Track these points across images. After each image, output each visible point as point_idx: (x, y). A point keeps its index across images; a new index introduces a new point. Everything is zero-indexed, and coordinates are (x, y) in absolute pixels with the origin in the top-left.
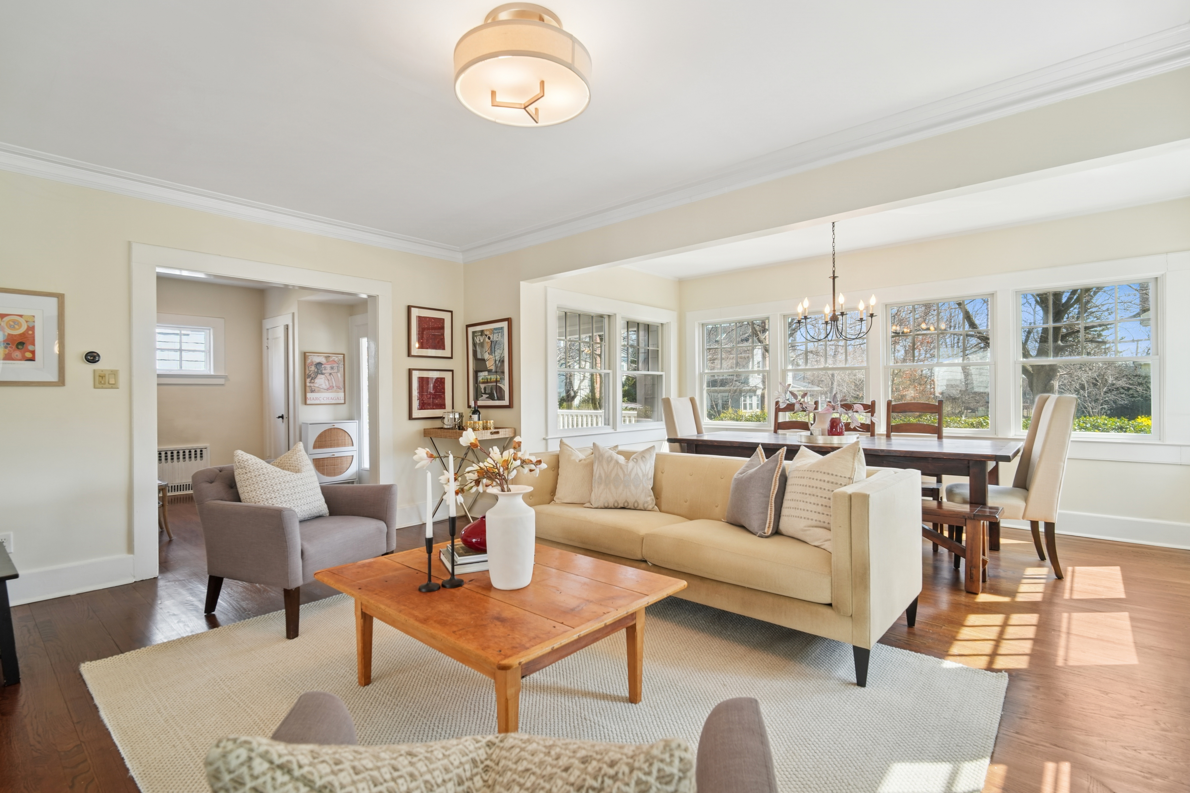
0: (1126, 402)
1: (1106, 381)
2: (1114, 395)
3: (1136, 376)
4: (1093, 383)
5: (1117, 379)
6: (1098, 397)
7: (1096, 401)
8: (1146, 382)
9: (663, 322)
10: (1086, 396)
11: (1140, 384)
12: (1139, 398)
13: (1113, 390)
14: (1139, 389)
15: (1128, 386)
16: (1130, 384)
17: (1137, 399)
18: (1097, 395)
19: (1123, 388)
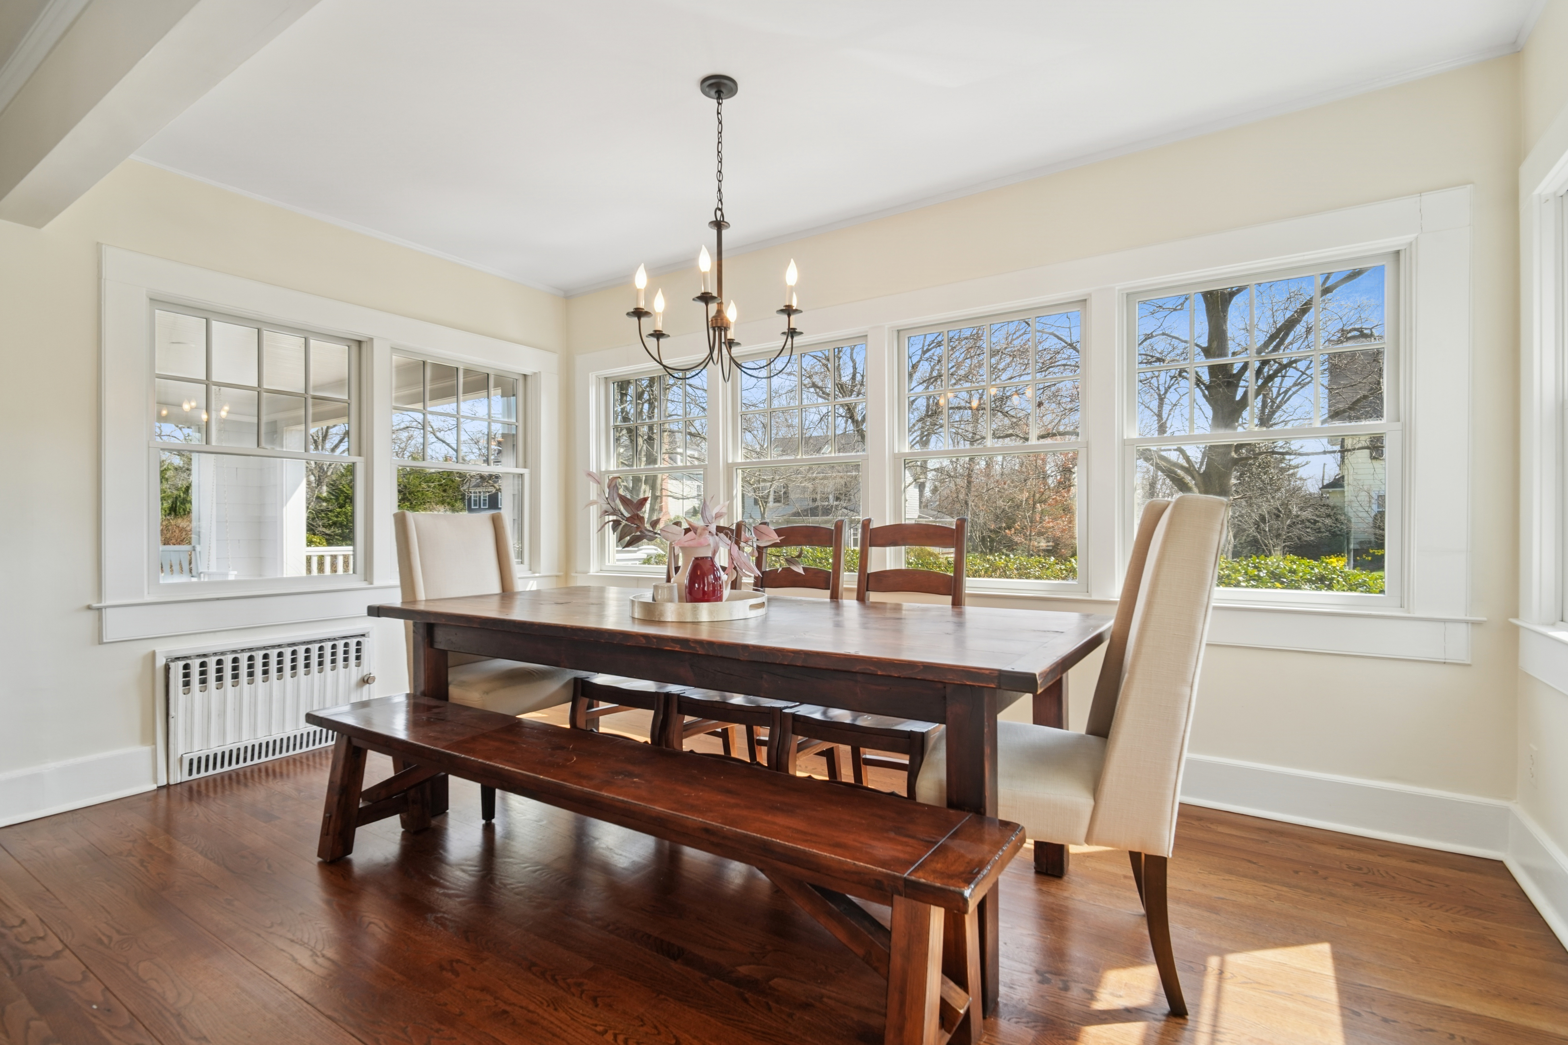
0: (1312, 538)
1: (1290, 511)
2: (1299, 529)
3: (1324, 505)
4: (1275, 514)
5: (1301, 509)
6: (1280, 532)
7: (1278, 536)
8: (1335, 513)
9: (527, 371)
10: (1267, 529)
11: (1329, 516)
12: (1327, 534)
13: (1298, 523)
14: (1328, 521)
15: (1315, 518)
16: (1318, 516)
17: (1324, 534)
18: (1279, 529)
19: (1309, 521)
